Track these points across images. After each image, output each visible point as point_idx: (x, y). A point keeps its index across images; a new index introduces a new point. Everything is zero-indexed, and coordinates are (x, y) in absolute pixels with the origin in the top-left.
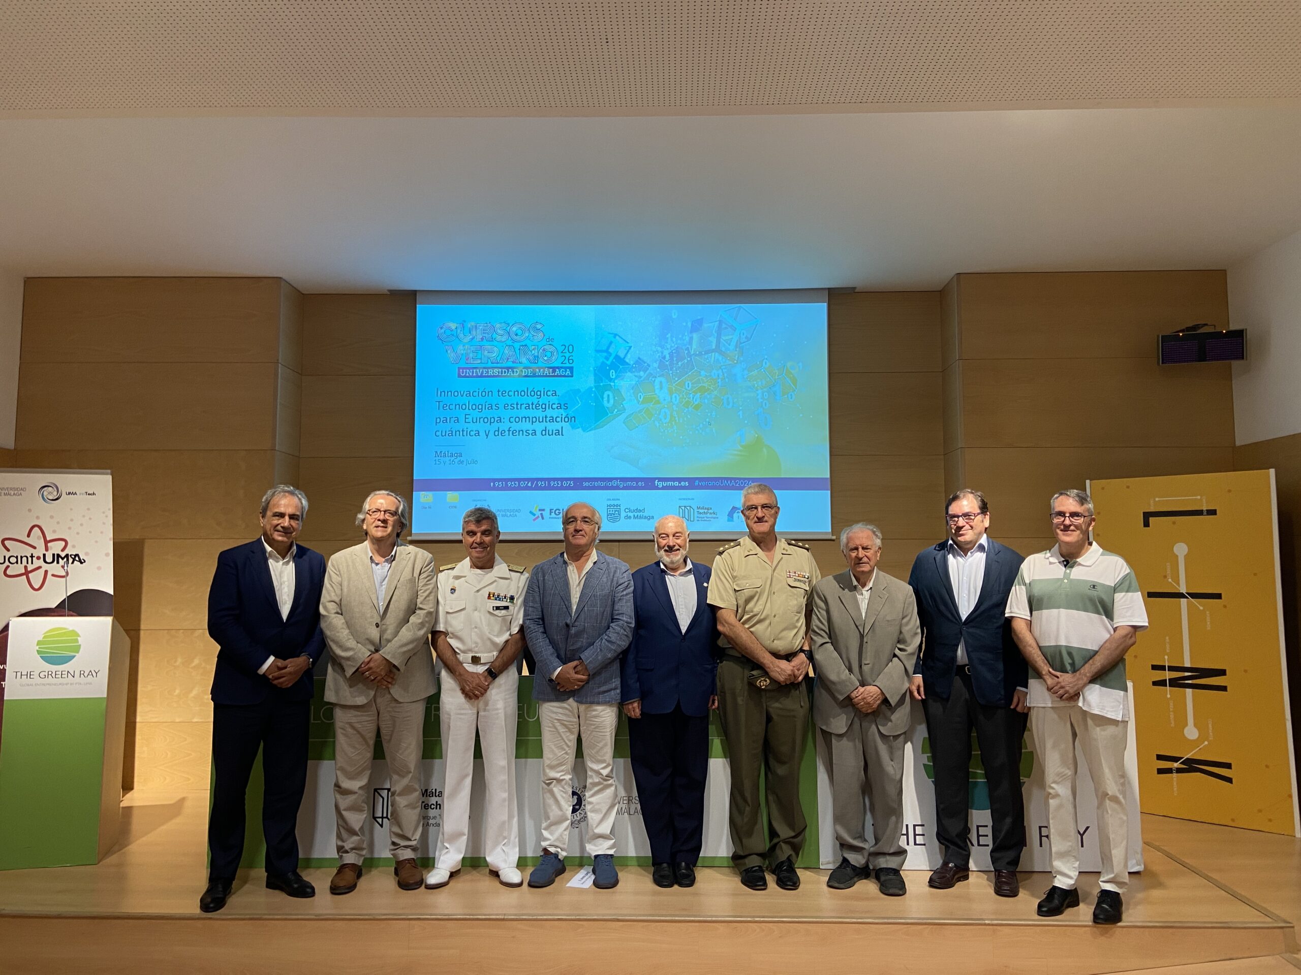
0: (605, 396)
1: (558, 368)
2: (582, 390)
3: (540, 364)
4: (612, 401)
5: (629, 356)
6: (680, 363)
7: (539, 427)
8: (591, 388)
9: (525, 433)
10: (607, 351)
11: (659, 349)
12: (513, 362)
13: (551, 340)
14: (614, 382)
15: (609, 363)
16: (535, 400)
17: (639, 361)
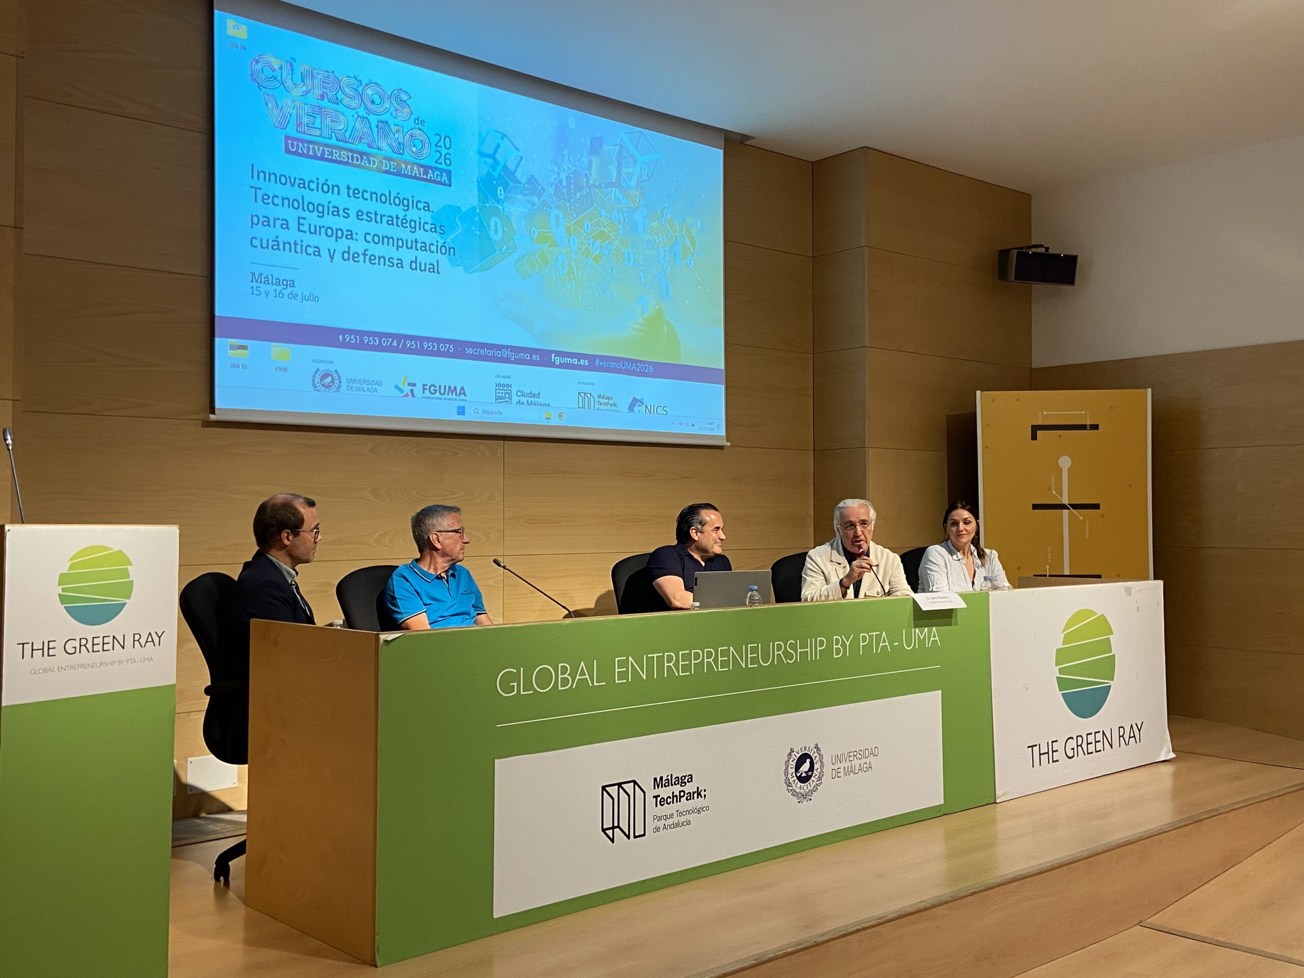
0: (492, 223)
1: (431, 168)
2: (464, 210)
3: (407, 156)
4: (500, 232)
5: (520, 169)
6: (578, 194)
7: (407, 255)
8: (474, 208)
9: (387, 263)
10: (492, 156)
11: (556, 169)
12: (369, 146)
13: (420, 121)
14: (502, 205)
15: (496, 174)
16: (399, 211)
17: (532, 180)
